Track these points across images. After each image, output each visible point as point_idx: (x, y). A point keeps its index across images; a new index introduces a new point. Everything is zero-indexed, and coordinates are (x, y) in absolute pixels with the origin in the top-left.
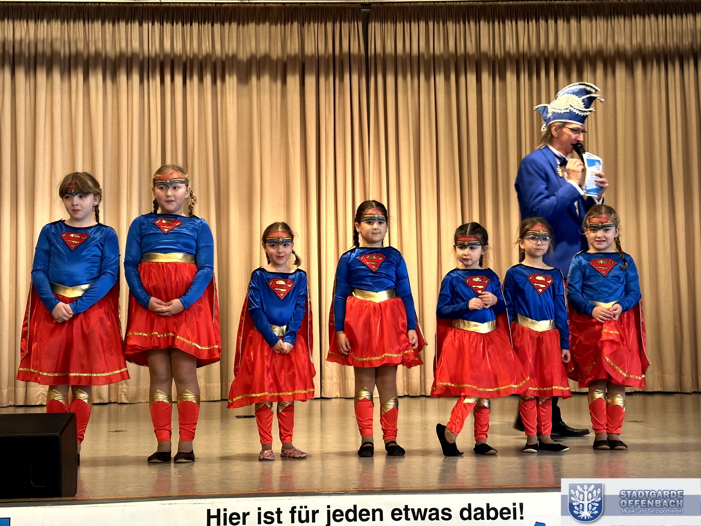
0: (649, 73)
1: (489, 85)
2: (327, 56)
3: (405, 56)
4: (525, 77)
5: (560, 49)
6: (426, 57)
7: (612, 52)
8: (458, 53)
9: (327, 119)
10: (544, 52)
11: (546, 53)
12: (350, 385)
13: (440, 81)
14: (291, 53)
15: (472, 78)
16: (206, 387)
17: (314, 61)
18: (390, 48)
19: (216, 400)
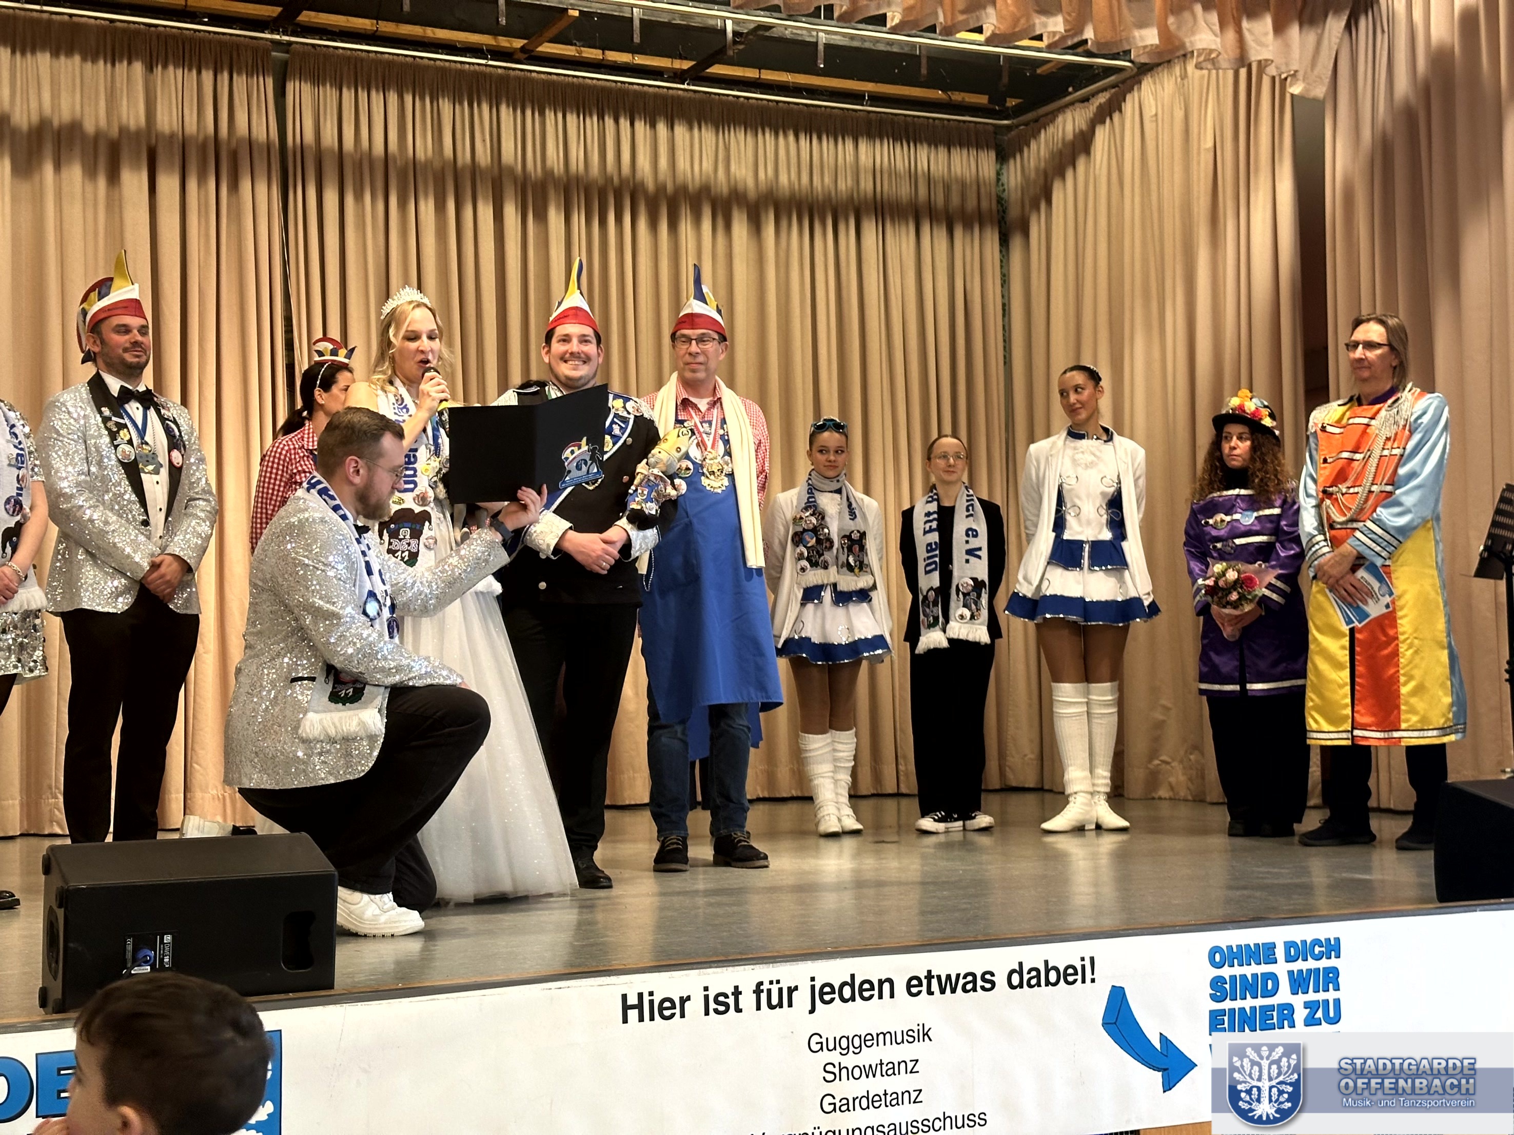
0: (784, 234)
1: (517, 230)
2: (201, 137)
3: (359, 156)
4: (578, 220)
5: (639, 175)
6: (398, 162)
7: (725, 190)
8: (460, 162)
10: (612, 179)
11: (616, 180)
13: (427, 211)
14: (129, 124)
15: (486, 212)
17: (176, 146)
18: (329, 137)
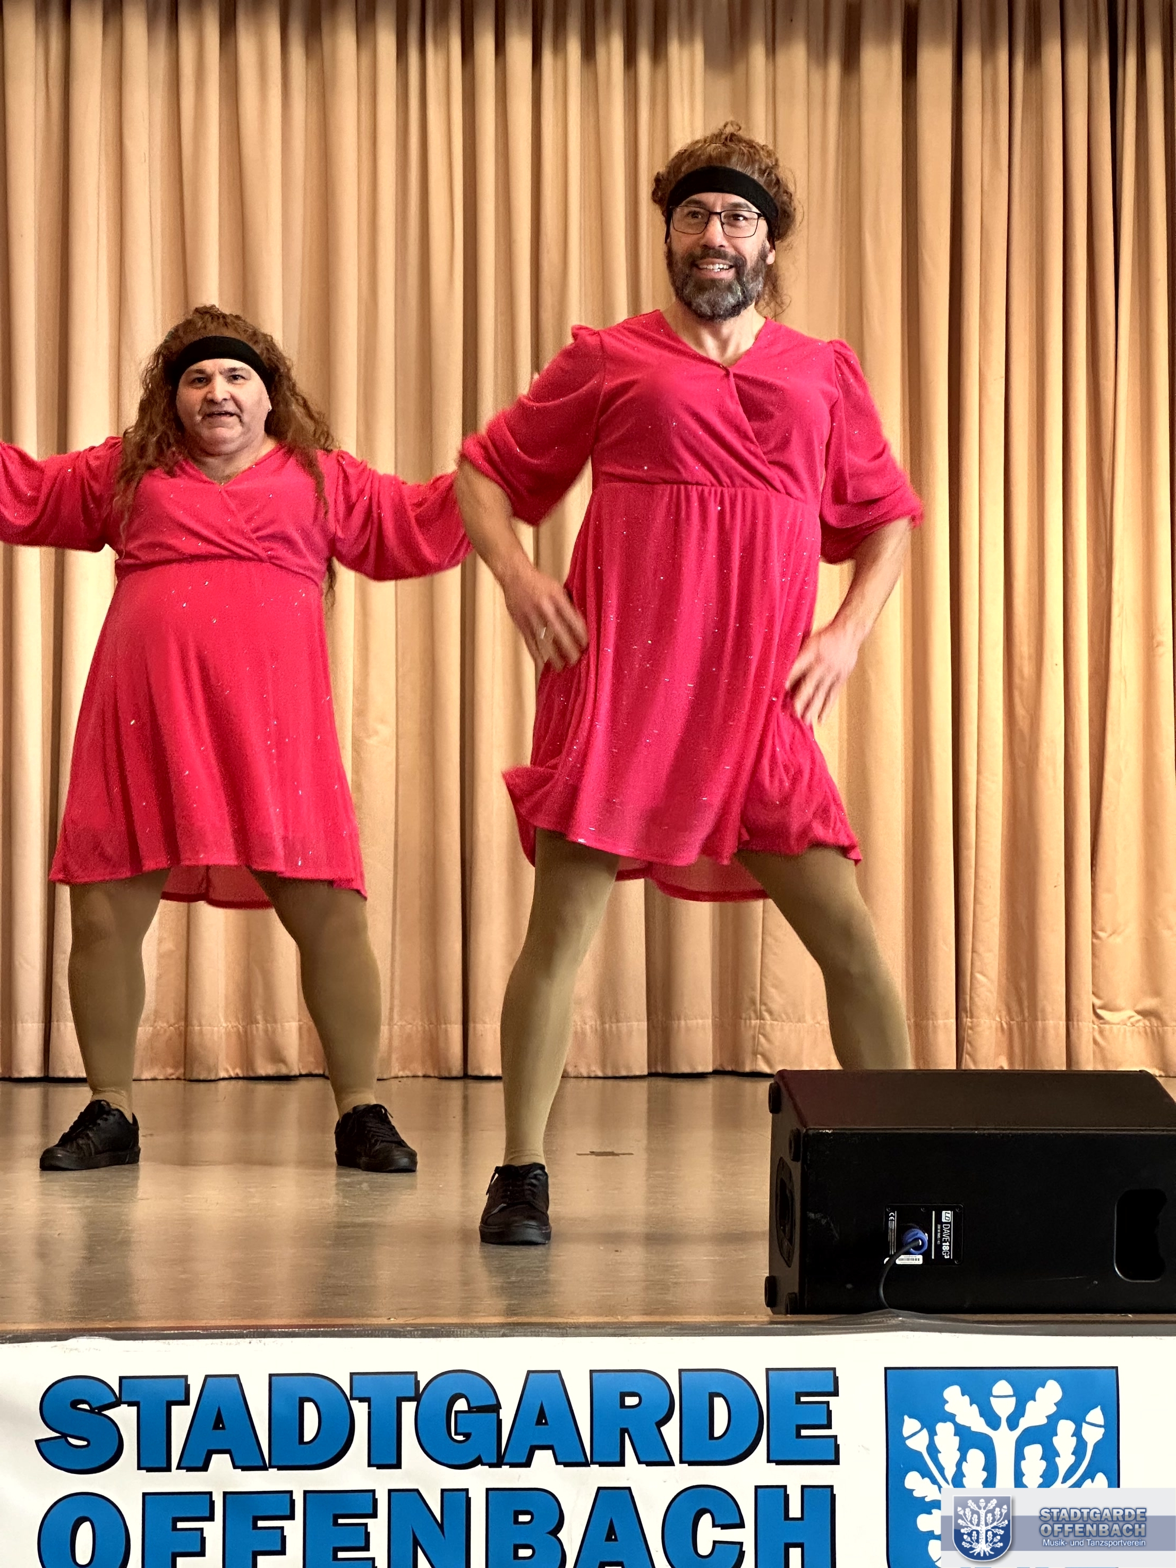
9: (986, 188)
12: (1051, 1033)
16: (603, 1030)
19: (638, 1073)
